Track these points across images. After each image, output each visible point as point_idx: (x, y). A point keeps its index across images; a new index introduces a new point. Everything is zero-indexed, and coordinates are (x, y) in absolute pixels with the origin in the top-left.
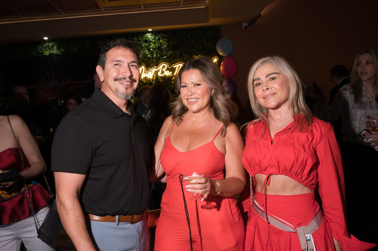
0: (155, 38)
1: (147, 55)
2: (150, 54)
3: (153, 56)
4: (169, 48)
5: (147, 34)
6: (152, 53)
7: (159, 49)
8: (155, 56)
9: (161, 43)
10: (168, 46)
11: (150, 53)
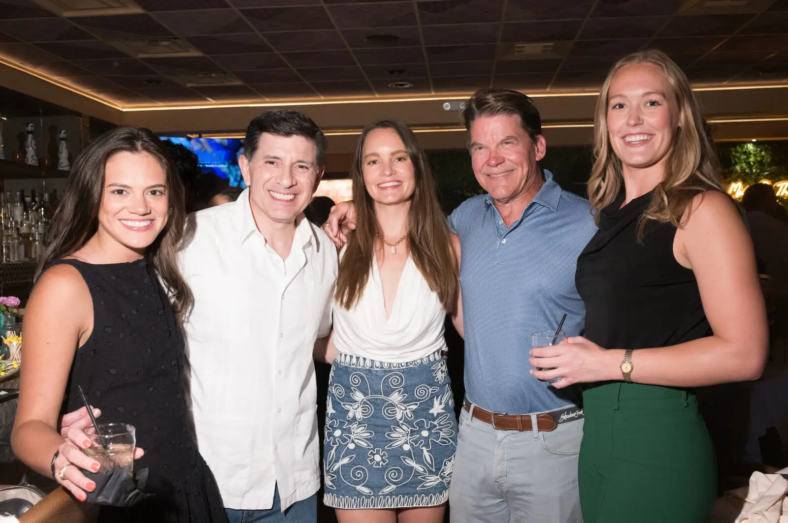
0: (756, 151)
1: (745, 169)
2: (748, 169)
3: (751, 170)
4: (773, 163)
5: (749, 145)
6: (750, 167)
7: (761, 163)
8: (754, 170)
9: (763, 157)
10: (772, 160)
11: (749, 167)
